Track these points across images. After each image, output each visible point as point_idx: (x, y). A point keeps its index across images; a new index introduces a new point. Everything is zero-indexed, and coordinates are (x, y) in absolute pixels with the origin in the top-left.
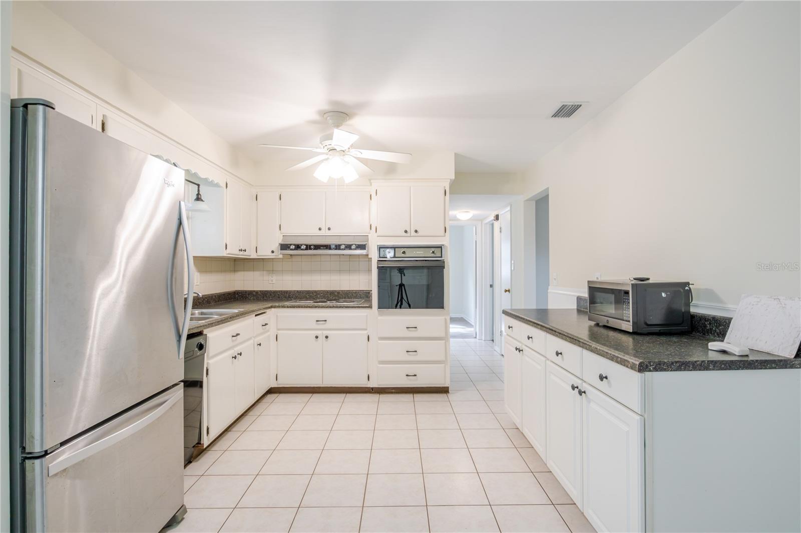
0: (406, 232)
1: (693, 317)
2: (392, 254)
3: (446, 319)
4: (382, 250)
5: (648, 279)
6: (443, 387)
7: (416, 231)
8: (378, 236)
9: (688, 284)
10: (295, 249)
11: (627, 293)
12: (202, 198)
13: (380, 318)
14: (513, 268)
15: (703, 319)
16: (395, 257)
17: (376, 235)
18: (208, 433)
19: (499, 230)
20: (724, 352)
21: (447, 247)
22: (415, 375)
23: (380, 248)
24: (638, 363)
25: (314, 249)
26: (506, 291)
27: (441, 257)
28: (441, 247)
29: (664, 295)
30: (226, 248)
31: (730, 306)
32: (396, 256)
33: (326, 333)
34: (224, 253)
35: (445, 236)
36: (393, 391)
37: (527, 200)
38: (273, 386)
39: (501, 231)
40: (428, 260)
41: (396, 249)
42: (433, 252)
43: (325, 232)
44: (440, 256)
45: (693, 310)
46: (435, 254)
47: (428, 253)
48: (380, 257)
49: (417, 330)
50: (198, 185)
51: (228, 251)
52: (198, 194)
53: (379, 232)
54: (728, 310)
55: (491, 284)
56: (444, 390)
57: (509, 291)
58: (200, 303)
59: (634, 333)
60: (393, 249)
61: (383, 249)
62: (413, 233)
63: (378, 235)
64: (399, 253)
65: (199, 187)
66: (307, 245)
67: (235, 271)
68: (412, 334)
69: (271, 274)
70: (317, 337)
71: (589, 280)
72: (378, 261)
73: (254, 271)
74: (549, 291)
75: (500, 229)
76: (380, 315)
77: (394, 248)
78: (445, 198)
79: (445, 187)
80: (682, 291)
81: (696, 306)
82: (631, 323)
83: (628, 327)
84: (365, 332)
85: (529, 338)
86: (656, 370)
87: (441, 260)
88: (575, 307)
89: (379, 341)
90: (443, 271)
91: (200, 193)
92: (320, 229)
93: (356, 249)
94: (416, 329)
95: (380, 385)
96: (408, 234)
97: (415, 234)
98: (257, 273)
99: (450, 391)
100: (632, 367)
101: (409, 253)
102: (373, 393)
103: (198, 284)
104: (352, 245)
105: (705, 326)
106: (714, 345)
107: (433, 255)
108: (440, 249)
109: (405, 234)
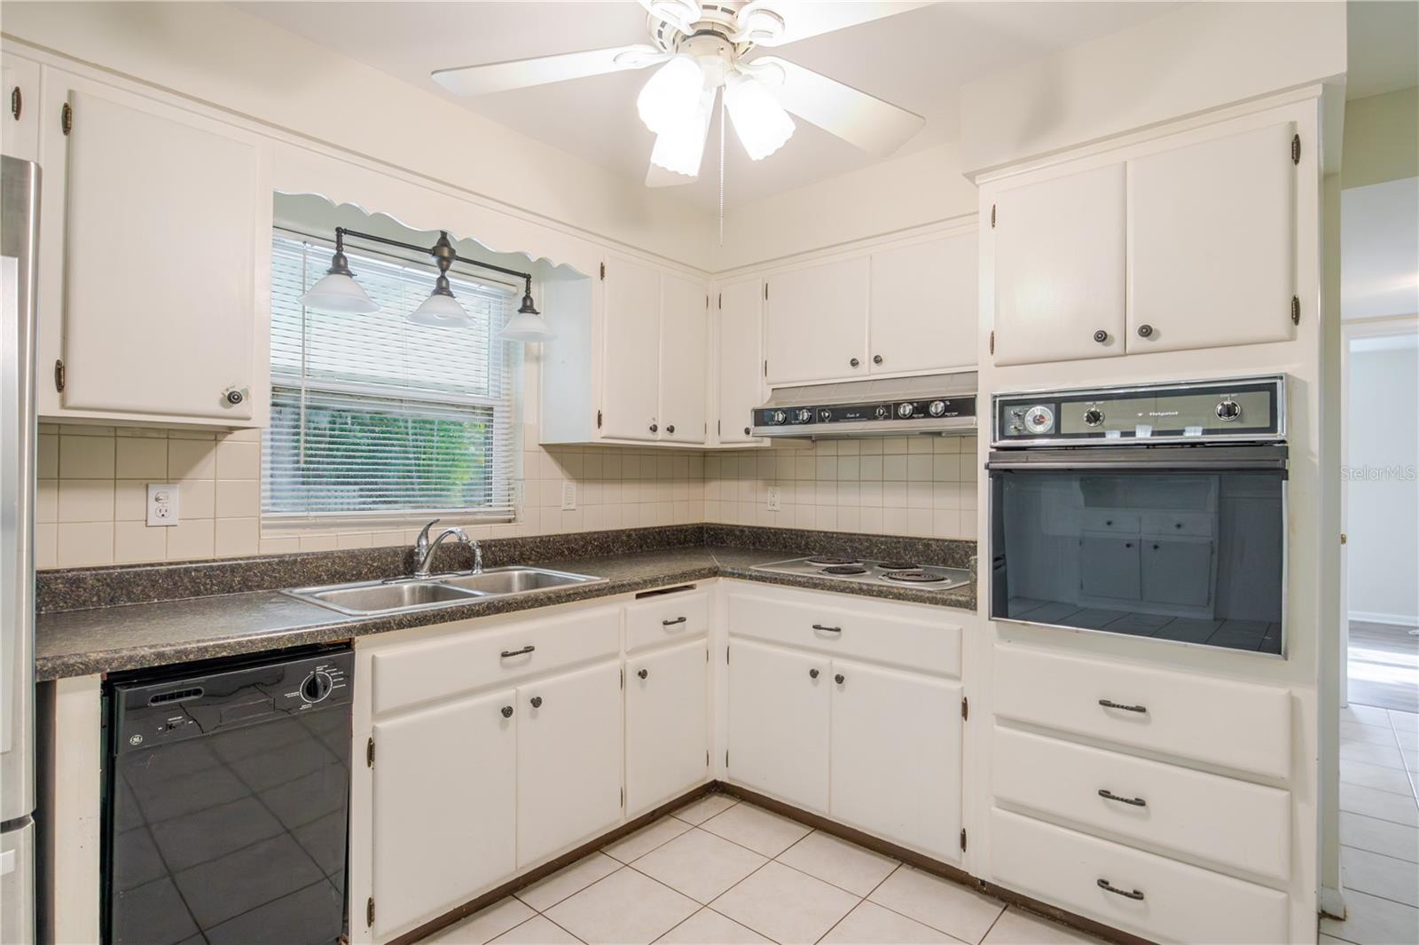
0: (1102, 337)
2: (1047, 425)
3: (1294, 704)
4: (1011, 411)
7: (1146, 332)
8: (999, 365)
10: (785, 422)
12: (535, 307)
13: (996, 647)
16: (1057, 433)
17: (993, 359)
18: (371, 918)
23: (1006, 405)
25: (831, 421)
27: (1272, 428)
28: (1271, 388)
30: (600, 424)
32: (1063, 432)
33: (841, 666)
34: (593, 436)
35: (1292, 337)
38: (719, 780)
40: (1199, 444)
41: (1064, 406)
42: (1229, 411)
43: (867, 370)
44: (1266, 424)
46: (1240, 417)
47: (1205, 415)
48: (1003, 436)
50: (528, 277)
51: (605, 430)
52: (527, 297)
53: (1003, 352)
58: (571, 550)
60: (1053, 406)
61: (1017, 409)
62: (1135, 341)
64: (1074, 419)
65: (528, 282)
66: (811, 409)
67: (704, 479)
69: (770, 488)
70: (814, 674)
72: (995, 450)
73: (738, 479)
76: (999, 637)
77: (1056, 402)
79: (1295, 122)
84: (954, 686)
87: (1268, 443)
89: (999, 730)
91: (531, 295)
92: (854, 363)
93: (943, 416)
94: (1141, 716)
96: (1116, 347)
97: (1145, 343)
98: (744, 485)
101: (1118, 418)
102: (986, 894)
103: (572, 507)
104: (933, 401)
107: (1224, 422)
108: (1267, 394)
109: (1100, 348)
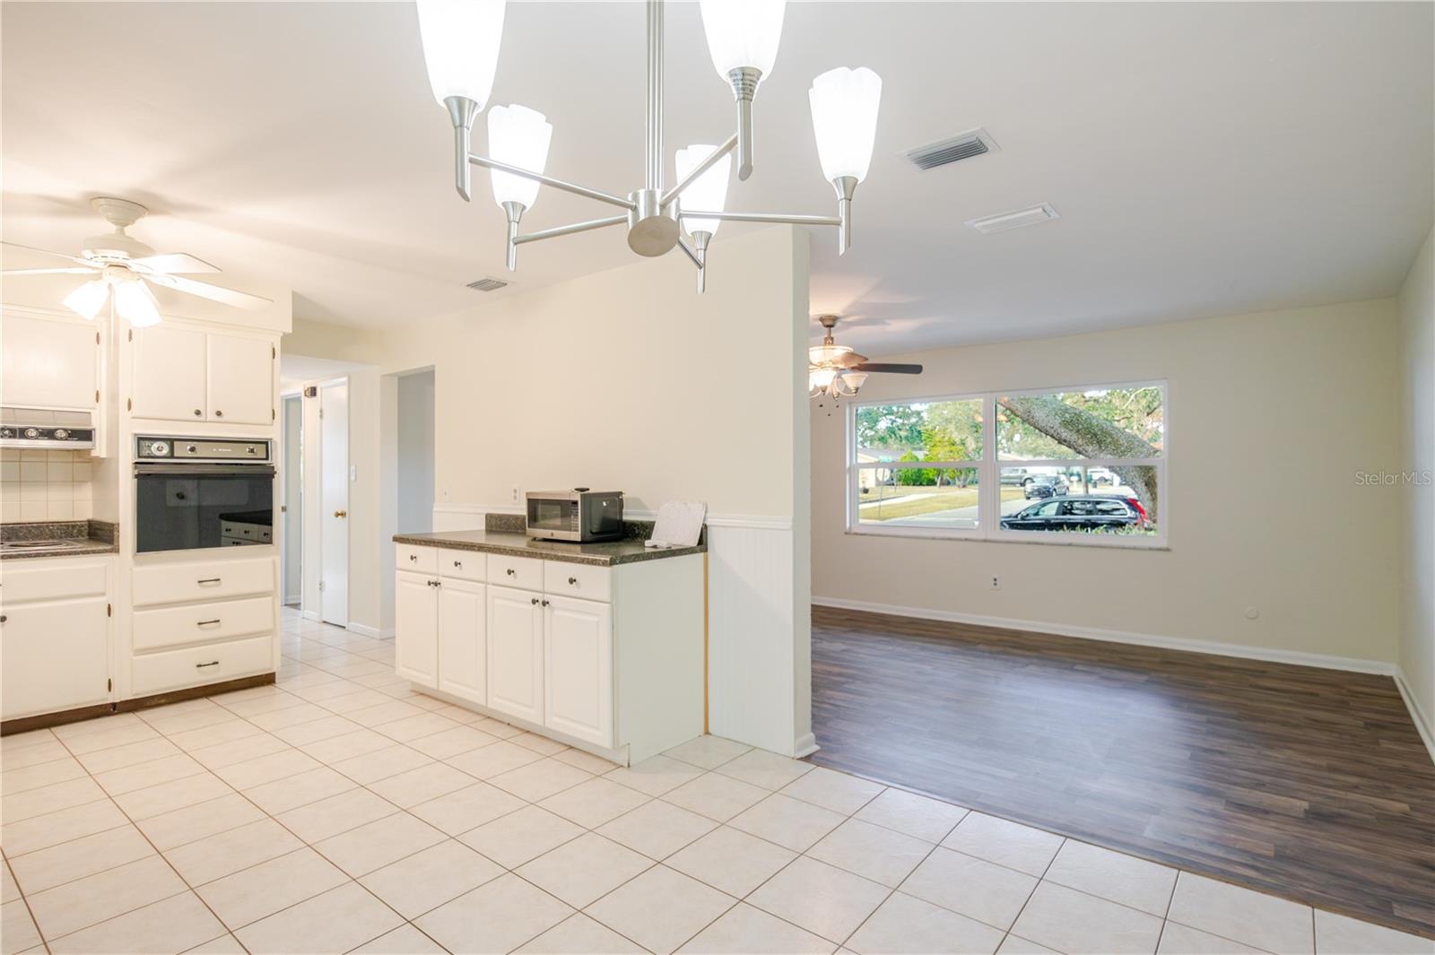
0: (198, 413)
1: (624, 523)
2: (165, 451)
3: (274, 563)
4: (142, 443)
5: (588, 489)
6: (266, 675)
7: (219, 414)
8: (133, 418)
9: (621, 493)
11: (575, 503)
13: (138, 569)
14: (353, 478)
15: (633, 524)
16: (170, 456)
17: (129, 414)
19: (319, 414)
20: (655, 547)
21: (276, 442)
22: (216, 663)
23: (141, 440)
24: (608, 559)
26: (337, 515)
27: (267, 459)
28: (266, 443)
29: (604, 504)
31: (653, 512)
32: (175, 455)
35: (272, 425)
36: (163, 701)
37: (384, 375)
39: (321, 416)
40: (241, 464)
41: (175, 443)
42: (252, 451)
44: (265, 457)
45: (625, 518)
46: (255, 454)
47: (242, 452)
48: (139, 457)
49: (220, 585)
53: (136, 411)
54: (650, 515)
55: (284, 505)
56: (267, 680)
57: (343, 514)
59: (583, 542)
60: (169, 442)
61: (148, 442)
62: (212, 417)
63: (133, 415)
64: (182, 450)
68: (212, 591)
71: (528, 491)
72: (136, 463)
74: (435, 509)
75: (321, 411)
76: (138, 563)
77: (171, 441)
78: (273, 363)
79: (273, 344)
80: (616, 499)
81: (627, 514)
82: (580, 532)
83: (577, 536)
84: (102, 600)
85: (456, 564)
86: (621, 563)
87: (265, 465)
88: (484, 528)
89: (136, 613)
90: (271, 482)
93: (65, 440)
94: (217, 582)
95: (137, 694)
96: (202, 418)
97: (217, 419)
99: (277, 681)
100: (604, 564)
101: (203, 450)
102: (117, 714)
104: (57, 430)
105: (634, 531)
106: (647, 543)
107: (251, 455)
108: (265, 445)
109: (196, 417)
